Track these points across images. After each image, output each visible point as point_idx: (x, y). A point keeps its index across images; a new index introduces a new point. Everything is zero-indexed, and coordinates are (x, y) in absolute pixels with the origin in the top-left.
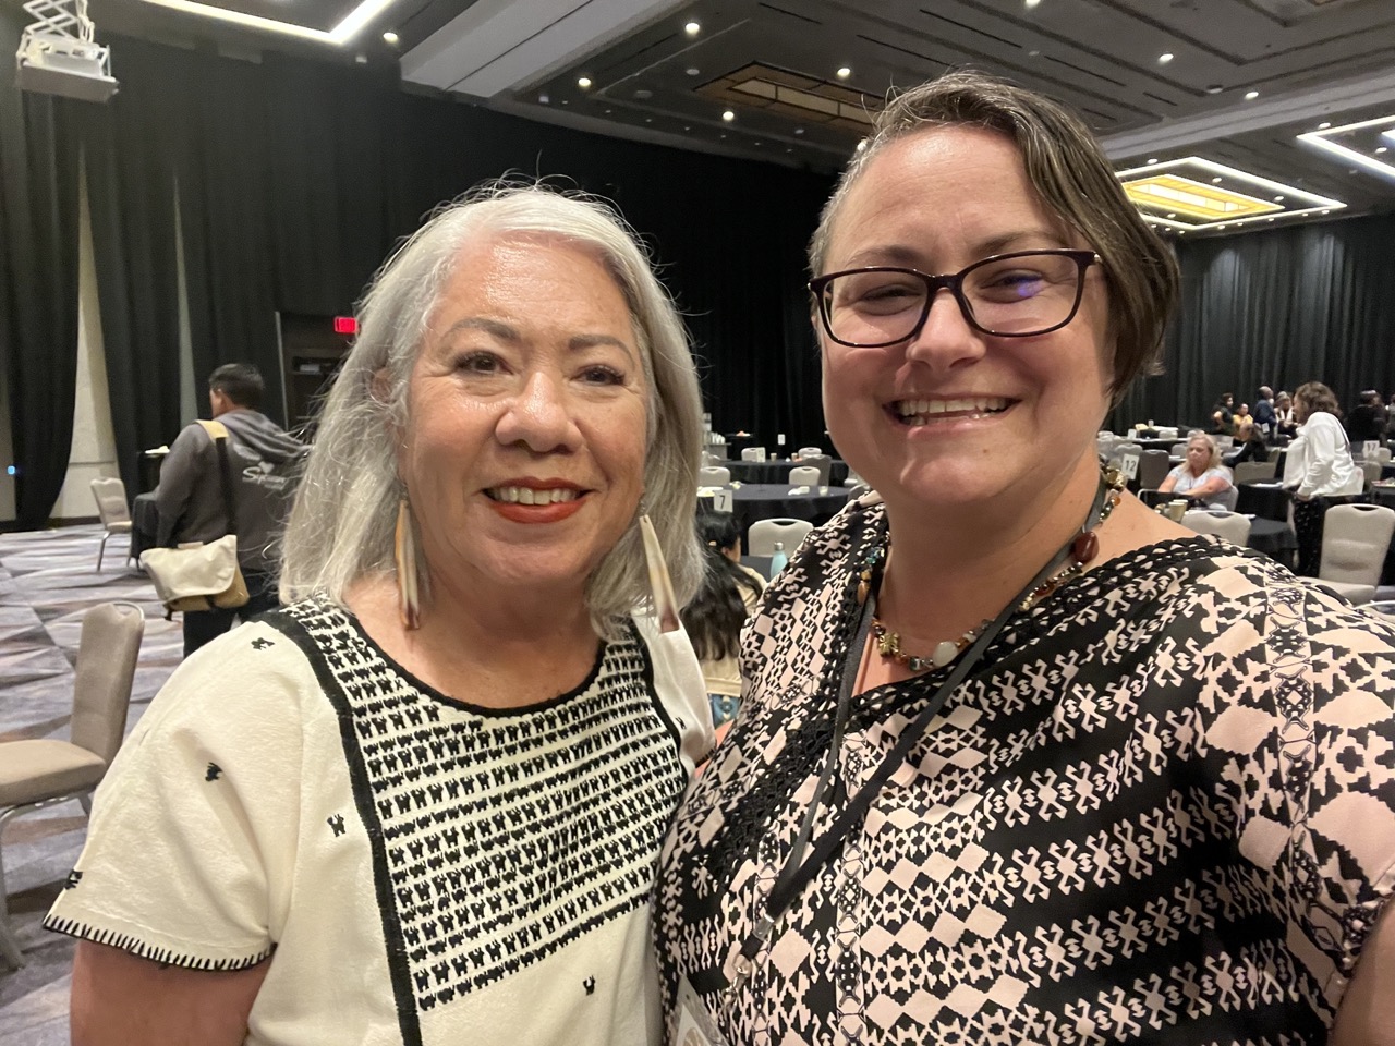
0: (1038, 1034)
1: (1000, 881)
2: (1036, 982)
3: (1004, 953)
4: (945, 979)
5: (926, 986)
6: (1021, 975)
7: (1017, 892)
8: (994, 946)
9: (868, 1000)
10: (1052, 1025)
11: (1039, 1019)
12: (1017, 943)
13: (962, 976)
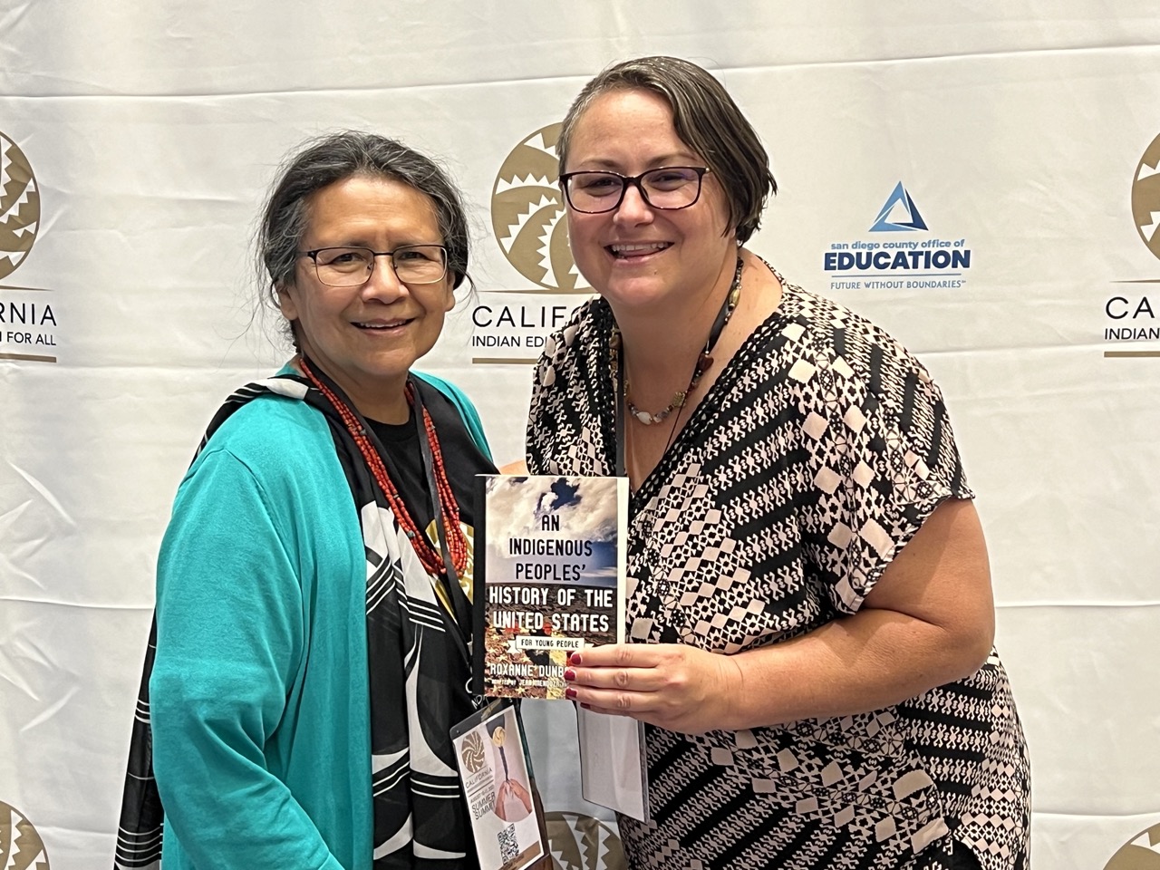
0: (771, 625)
1: (744, 554)
2: (768, 602)
3: (752, 589)
4: (727, 606)
5: (719, 611)
6: (761, 599)
7: (753, 558)
8: (747, 586)
9: (694, 625)
10: (777, 621)
11: (771, 618)
12: (757, 584)
13: (734, 602)
